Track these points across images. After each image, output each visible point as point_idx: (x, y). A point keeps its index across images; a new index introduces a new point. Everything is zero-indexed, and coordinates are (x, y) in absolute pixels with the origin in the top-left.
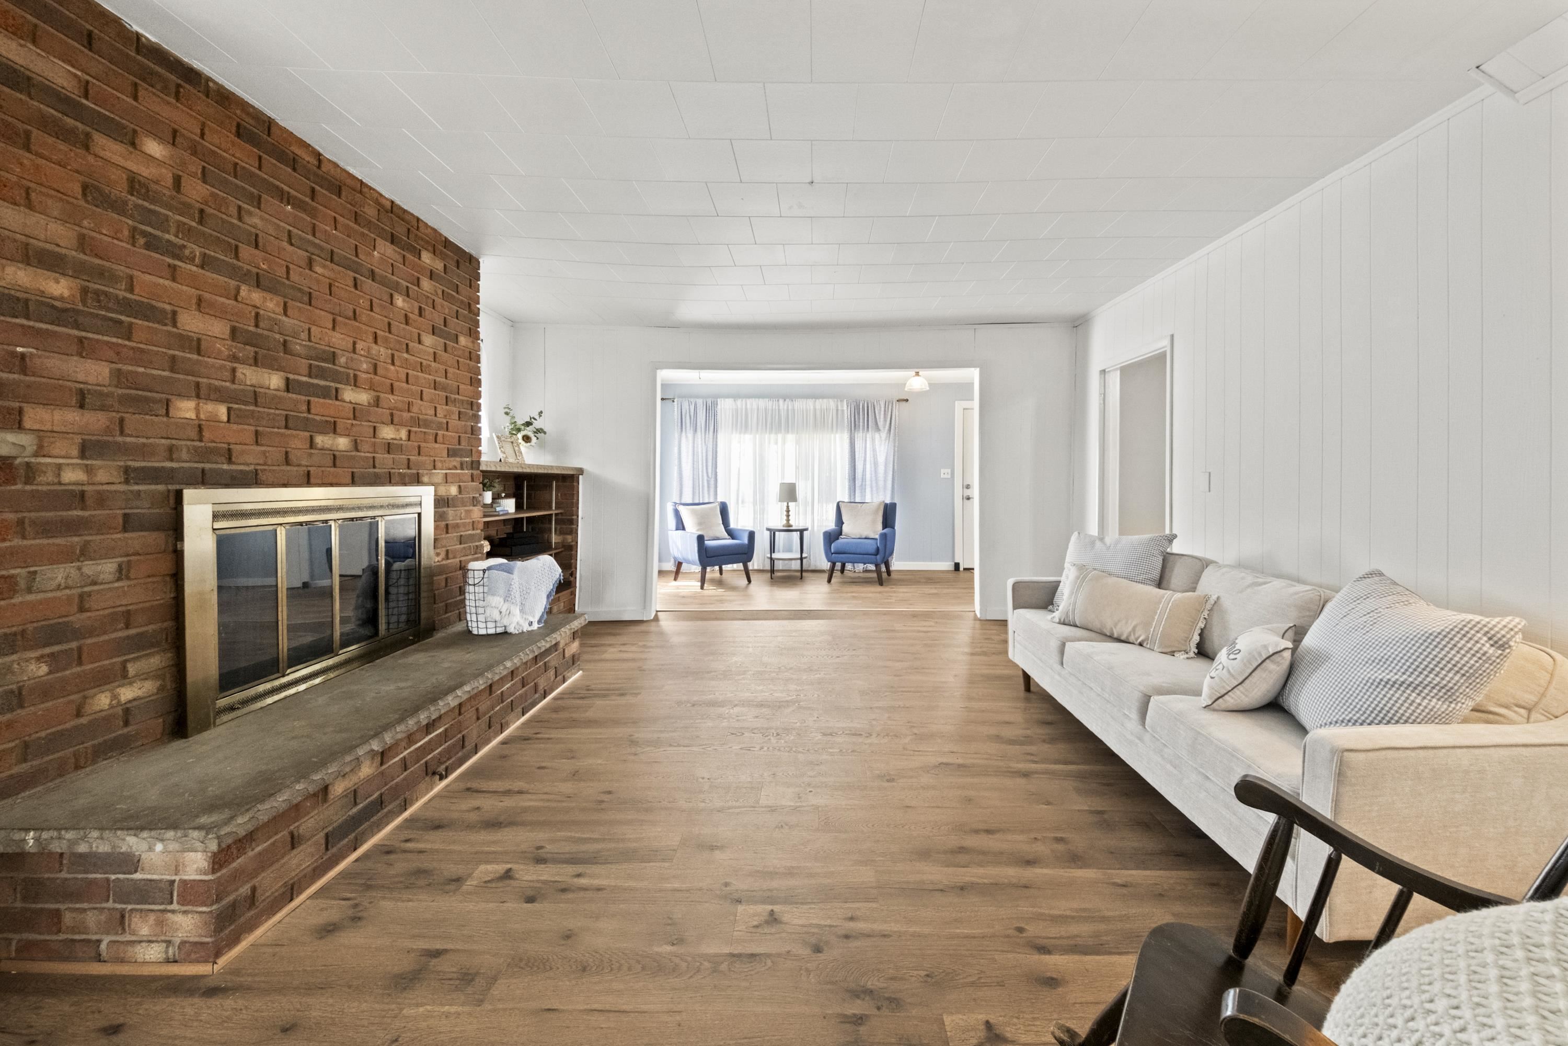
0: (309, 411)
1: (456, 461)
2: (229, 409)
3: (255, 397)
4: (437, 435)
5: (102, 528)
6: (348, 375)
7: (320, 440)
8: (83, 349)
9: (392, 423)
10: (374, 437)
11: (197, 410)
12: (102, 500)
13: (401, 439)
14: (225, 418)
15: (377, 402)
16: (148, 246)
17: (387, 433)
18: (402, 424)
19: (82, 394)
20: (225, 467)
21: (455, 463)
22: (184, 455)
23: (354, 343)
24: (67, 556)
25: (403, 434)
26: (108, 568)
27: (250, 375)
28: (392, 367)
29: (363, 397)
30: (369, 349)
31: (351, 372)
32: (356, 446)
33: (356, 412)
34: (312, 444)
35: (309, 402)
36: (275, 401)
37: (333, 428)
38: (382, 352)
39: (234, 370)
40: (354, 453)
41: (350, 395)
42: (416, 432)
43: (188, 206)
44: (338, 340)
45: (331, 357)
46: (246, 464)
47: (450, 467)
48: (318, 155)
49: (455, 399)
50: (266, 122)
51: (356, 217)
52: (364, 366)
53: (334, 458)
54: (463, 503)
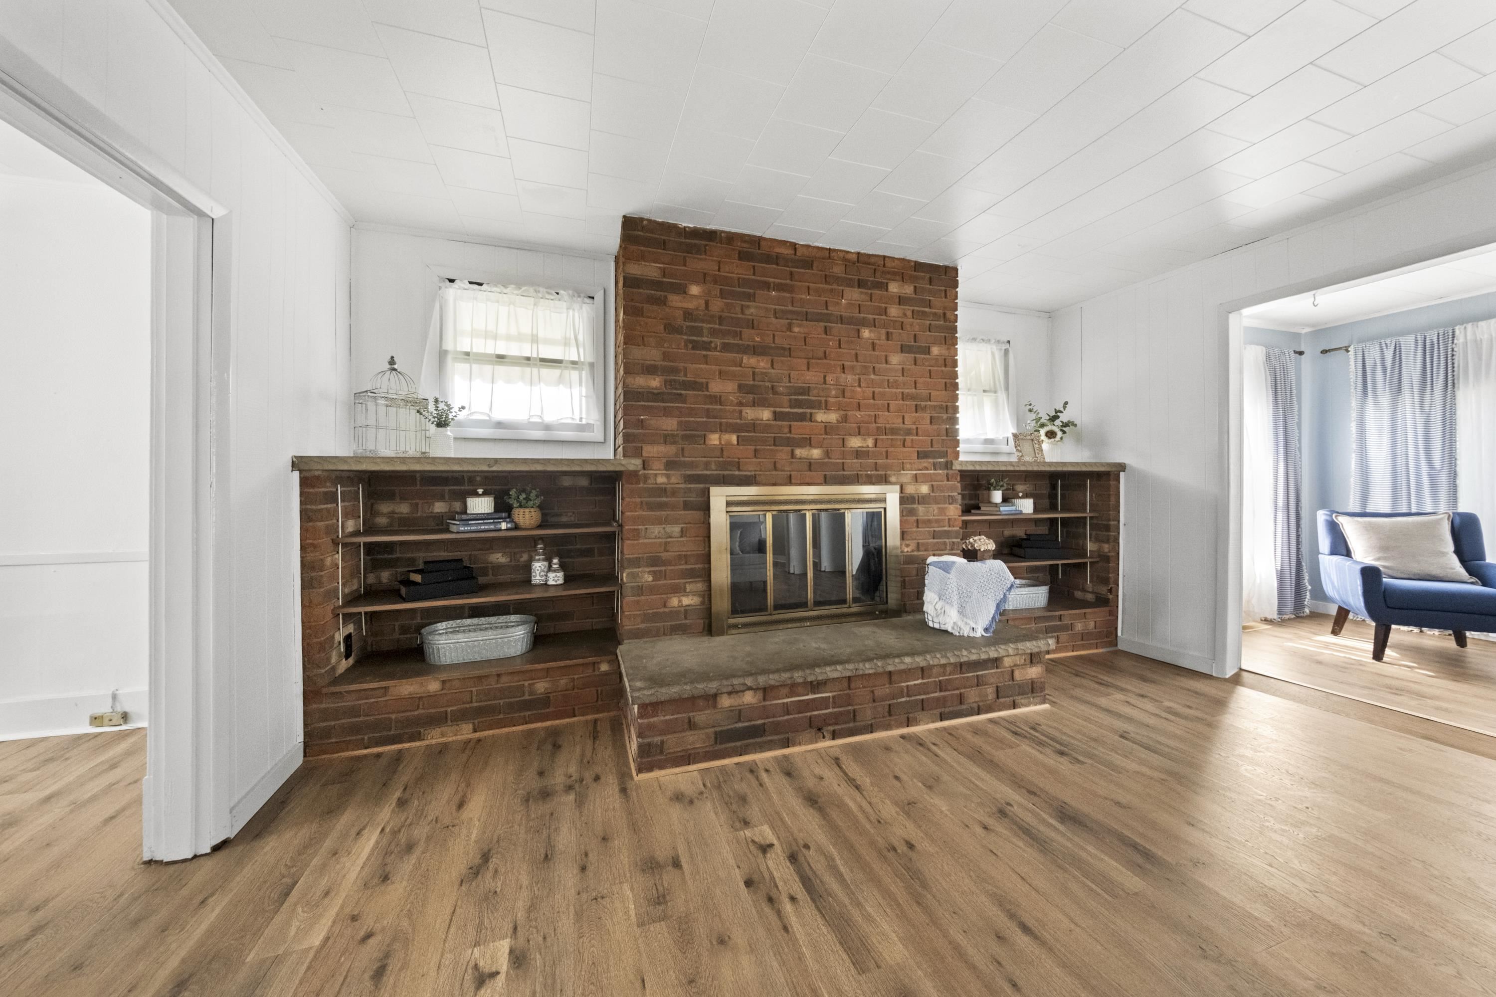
0: (790, 432)
1: (925, 463)
2: (738, 437)
3: (753, 426)
4: (905, 440)
5: (673, 507)
6: (820, 402)
7: (799, 452)
8: (667, 412)
9: (859, 434)
10: (843, 447)
11: (720, 439)
12: (674, 493)
13: (868, 447)
14: (735, 442)
15: (845, 419)
16: (693, 348)
17: (855, 442)
18: (869, 435)
19: (666, 436)
20: (737, 473)
21: (925, 465)
22: (713, 467)
23: (825, 377)
24: (659, 522)
25: (870, 442)
26: (676, 529)
27: (750, 413)
28: (859, 389)
29: (832, 417)
30: (837, 379)
31: (823, 399)
32: (827, 454)
33: (828, 429)
34: (793, 455)
35: (790, 426)
36: (767, 427)
37: (808, 442)
38: (849, 378)
39: (741, 412)
40: (826, 460)
41: (821, 416)
42: (882, 440)
43: (713, 316)
44: (811, 377)
45: (806, 391)
46: (748, 470)
47: (921, 468)
48: (794, 246)
49: (926, 406)
50: (757, 241)
51: (826, 279)
52: (833, 392)
53: (811, 465)
54: (936, 501)
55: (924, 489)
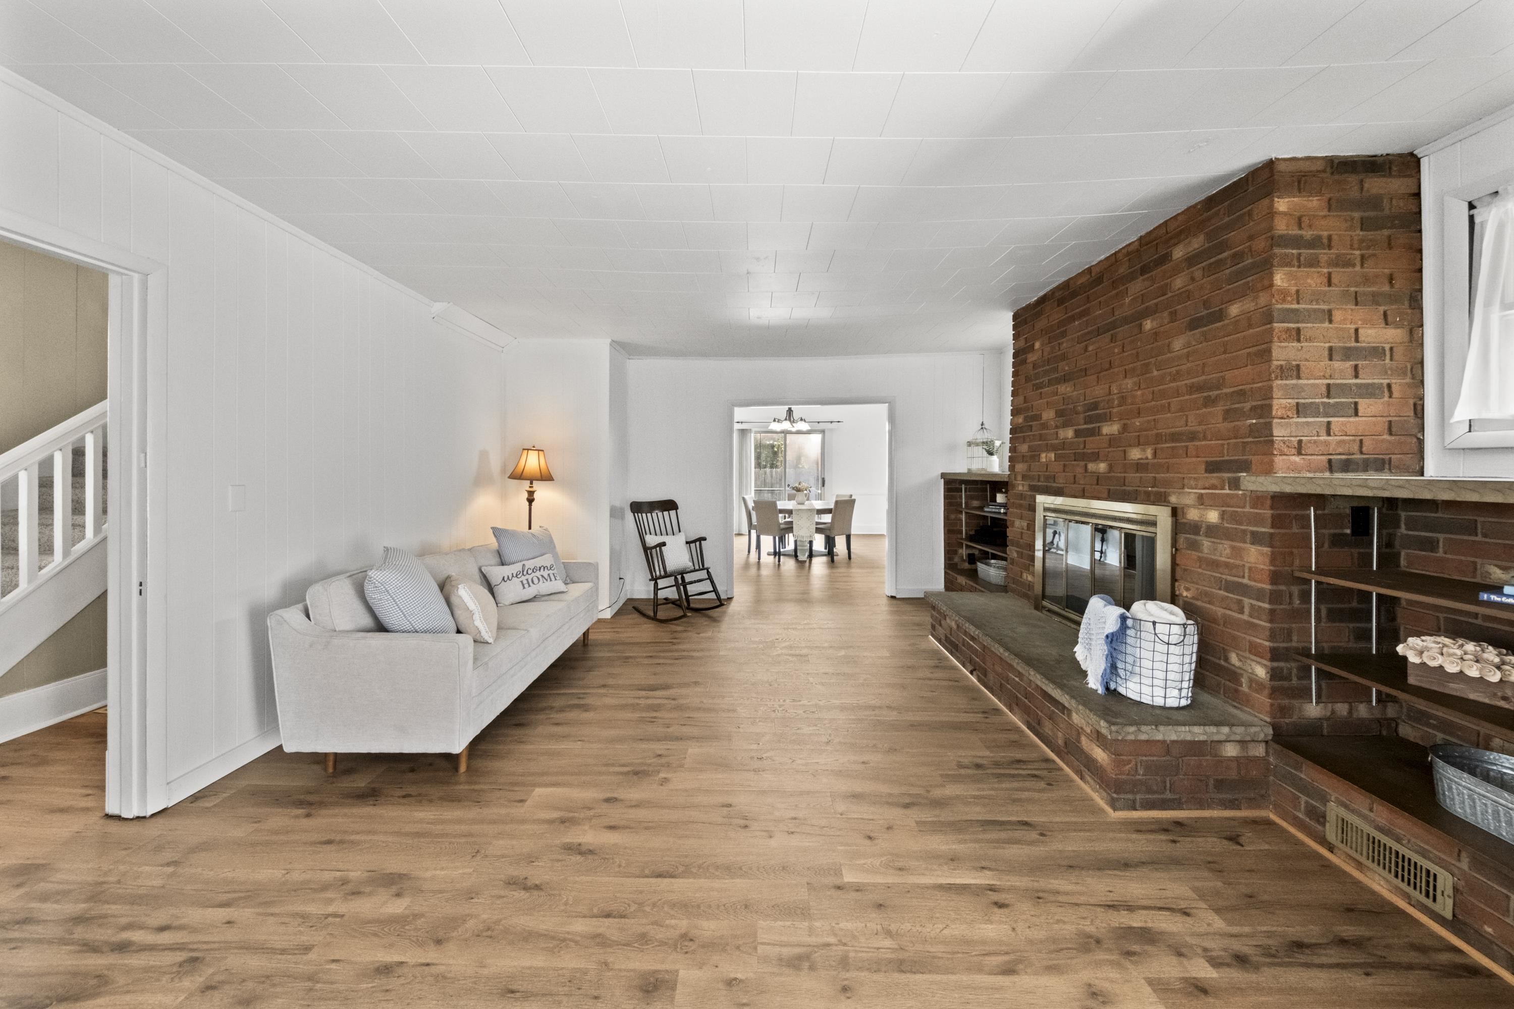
0: (1085, 447)
1: (1214, 478)
2: (1055, 454)
3: (1064, 445)
4: (1188, 448)
6: (1105, 415)
7: (1091, 466)
9: (1139, 444)
10: (1125, 460)
11: (1047, 456)
13: (1147, 458)
14: (1053, 459)
15: (1125, 428)
17: (1135, 454)
18: (1147, 443)
20: (1054, 485)
21: (1214, 481)
22: (1043, 479)
23: (1109, 388)
25: (1149, 453)
27: (1061, 434)
28: (1139, 393)
29: (1114, 429)
30: (1120, 387)
31: (1108, 411)
32: (1111, 468)
33: (1113, 441)
34: (1086, 469)
35: (1085, 441)
36: (1071, 445)
37: (1096, 457)
38: (1129, 383)
39: (1057, 433)
41: (1105, 429)
42: (1162, 449)
44: (1098, 391)
45: (1095, 406)
46: (1060, 482)
47: (1207, 486)
48: (1089, 270)
49: (1217, 397)
50: (1066, 285)
51: (1114, 285)
52: (1116, 402)
53: (1099, 479)
54: (1228, 535)
55: (1213, 516)
